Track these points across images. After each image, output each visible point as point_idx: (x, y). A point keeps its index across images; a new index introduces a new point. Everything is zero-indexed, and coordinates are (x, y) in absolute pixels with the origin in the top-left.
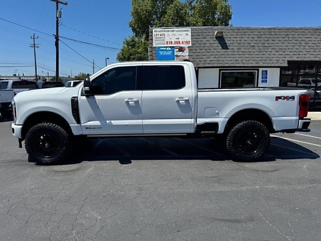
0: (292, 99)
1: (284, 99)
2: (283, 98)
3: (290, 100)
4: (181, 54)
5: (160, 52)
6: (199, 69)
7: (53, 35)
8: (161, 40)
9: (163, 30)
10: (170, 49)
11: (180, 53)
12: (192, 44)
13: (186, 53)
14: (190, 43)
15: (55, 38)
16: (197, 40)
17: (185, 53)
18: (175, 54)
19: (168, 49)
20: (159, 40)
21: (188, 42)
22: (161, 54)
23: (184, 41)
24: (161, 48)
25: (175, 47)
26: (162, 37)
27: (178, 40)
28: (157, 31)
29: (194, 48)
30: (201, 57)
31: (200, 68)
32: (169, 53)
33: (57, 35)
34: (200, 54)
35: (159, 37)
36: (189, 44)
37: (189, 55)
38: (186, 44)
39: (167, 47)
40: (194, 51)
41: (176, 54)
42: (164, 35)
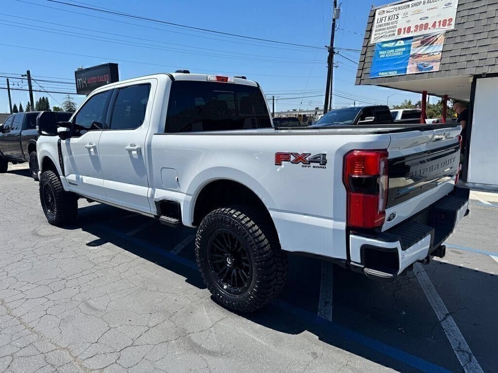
0: (318, 165)
1: (296, 162)
2: (292, 158)
3: (312, 164)
4: (424, 51)
5: (381, 53)
6: (478, 79)
7: (326, 46)
8: (388, 28)
9: (396, 6)
10: (402, 43)
11: (422, 50)
12: (457, 24)
13: (437, 47)
14: (453, 23)
15: (329, 51)
16: (472, 12)
17: (435, 47)
18: (411, 52)
19: (398, 44)
20: (384, 29)
21: (448, 22)
22: (383, 56)
23: (437, 21)
24: (385, 45)
25: (416, 37)
26: (393, 21)
27: (424, 22)
28: (384, 11)
29: (460, 33)
30: (473, 51)
31: (480, 76)
32: (399, 52)
33: (331, 46)
34: (472, 45)
35: (387, 22)
36: (449, 25)
37: (442, 52)
38: (441, 27)
39: (396, 41)
40: (458, 40)
41: (414, 53)
42: (396, 17)
